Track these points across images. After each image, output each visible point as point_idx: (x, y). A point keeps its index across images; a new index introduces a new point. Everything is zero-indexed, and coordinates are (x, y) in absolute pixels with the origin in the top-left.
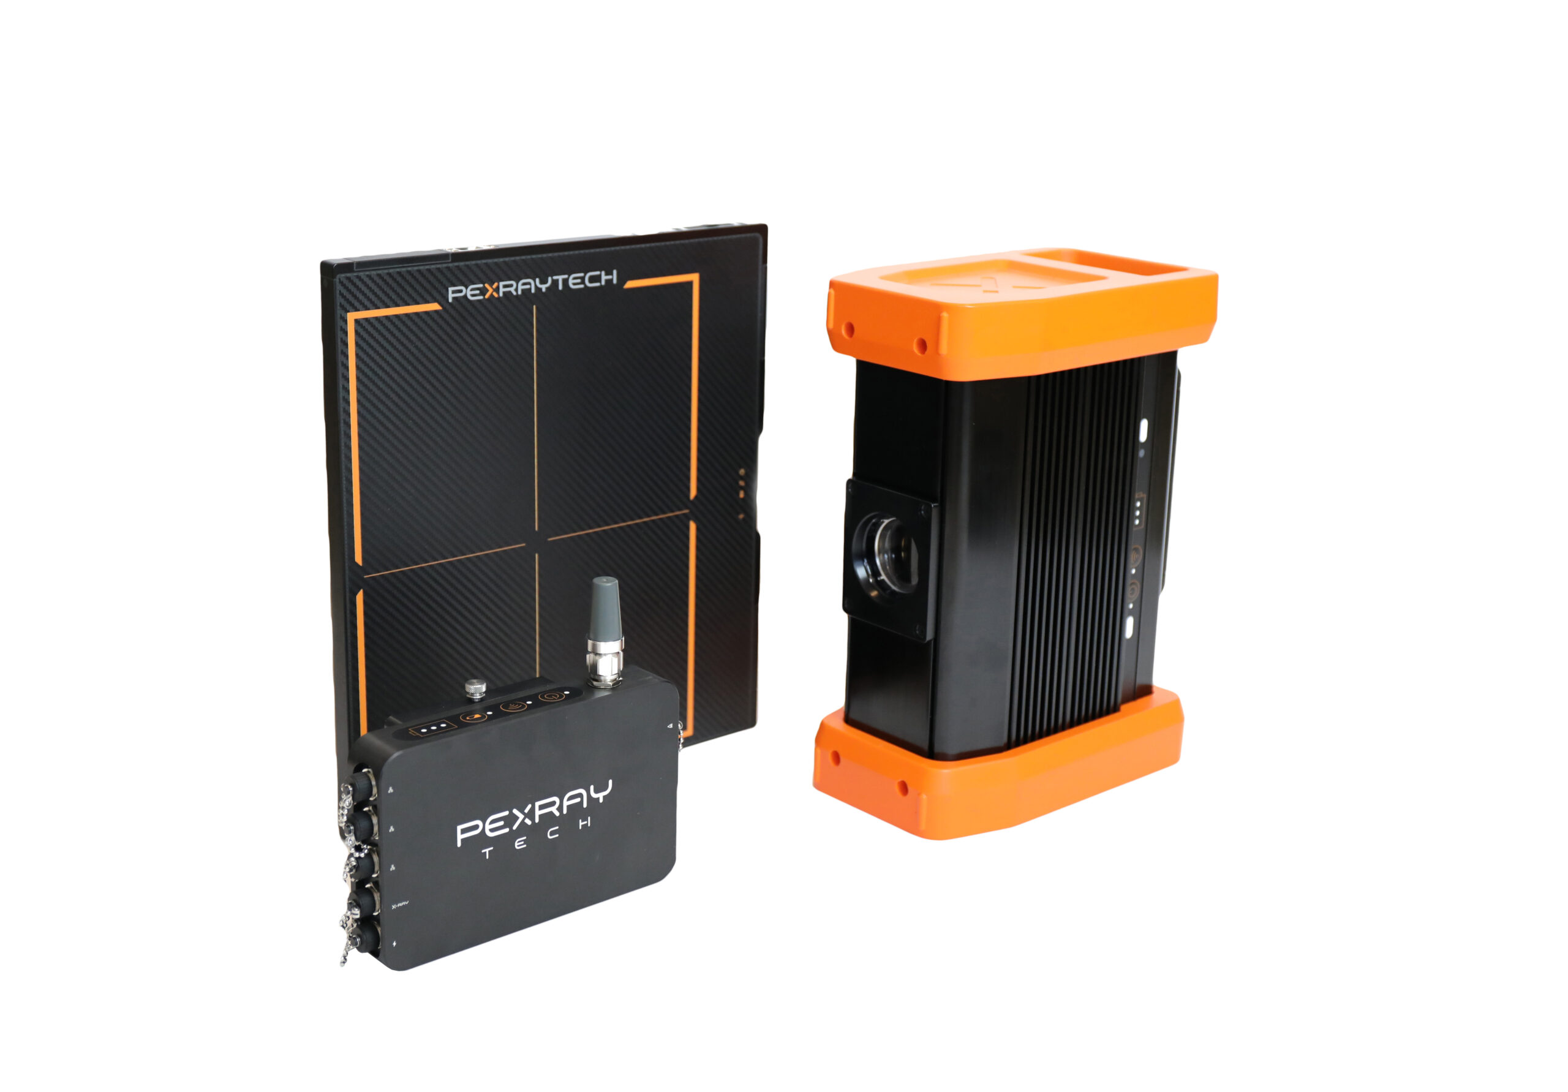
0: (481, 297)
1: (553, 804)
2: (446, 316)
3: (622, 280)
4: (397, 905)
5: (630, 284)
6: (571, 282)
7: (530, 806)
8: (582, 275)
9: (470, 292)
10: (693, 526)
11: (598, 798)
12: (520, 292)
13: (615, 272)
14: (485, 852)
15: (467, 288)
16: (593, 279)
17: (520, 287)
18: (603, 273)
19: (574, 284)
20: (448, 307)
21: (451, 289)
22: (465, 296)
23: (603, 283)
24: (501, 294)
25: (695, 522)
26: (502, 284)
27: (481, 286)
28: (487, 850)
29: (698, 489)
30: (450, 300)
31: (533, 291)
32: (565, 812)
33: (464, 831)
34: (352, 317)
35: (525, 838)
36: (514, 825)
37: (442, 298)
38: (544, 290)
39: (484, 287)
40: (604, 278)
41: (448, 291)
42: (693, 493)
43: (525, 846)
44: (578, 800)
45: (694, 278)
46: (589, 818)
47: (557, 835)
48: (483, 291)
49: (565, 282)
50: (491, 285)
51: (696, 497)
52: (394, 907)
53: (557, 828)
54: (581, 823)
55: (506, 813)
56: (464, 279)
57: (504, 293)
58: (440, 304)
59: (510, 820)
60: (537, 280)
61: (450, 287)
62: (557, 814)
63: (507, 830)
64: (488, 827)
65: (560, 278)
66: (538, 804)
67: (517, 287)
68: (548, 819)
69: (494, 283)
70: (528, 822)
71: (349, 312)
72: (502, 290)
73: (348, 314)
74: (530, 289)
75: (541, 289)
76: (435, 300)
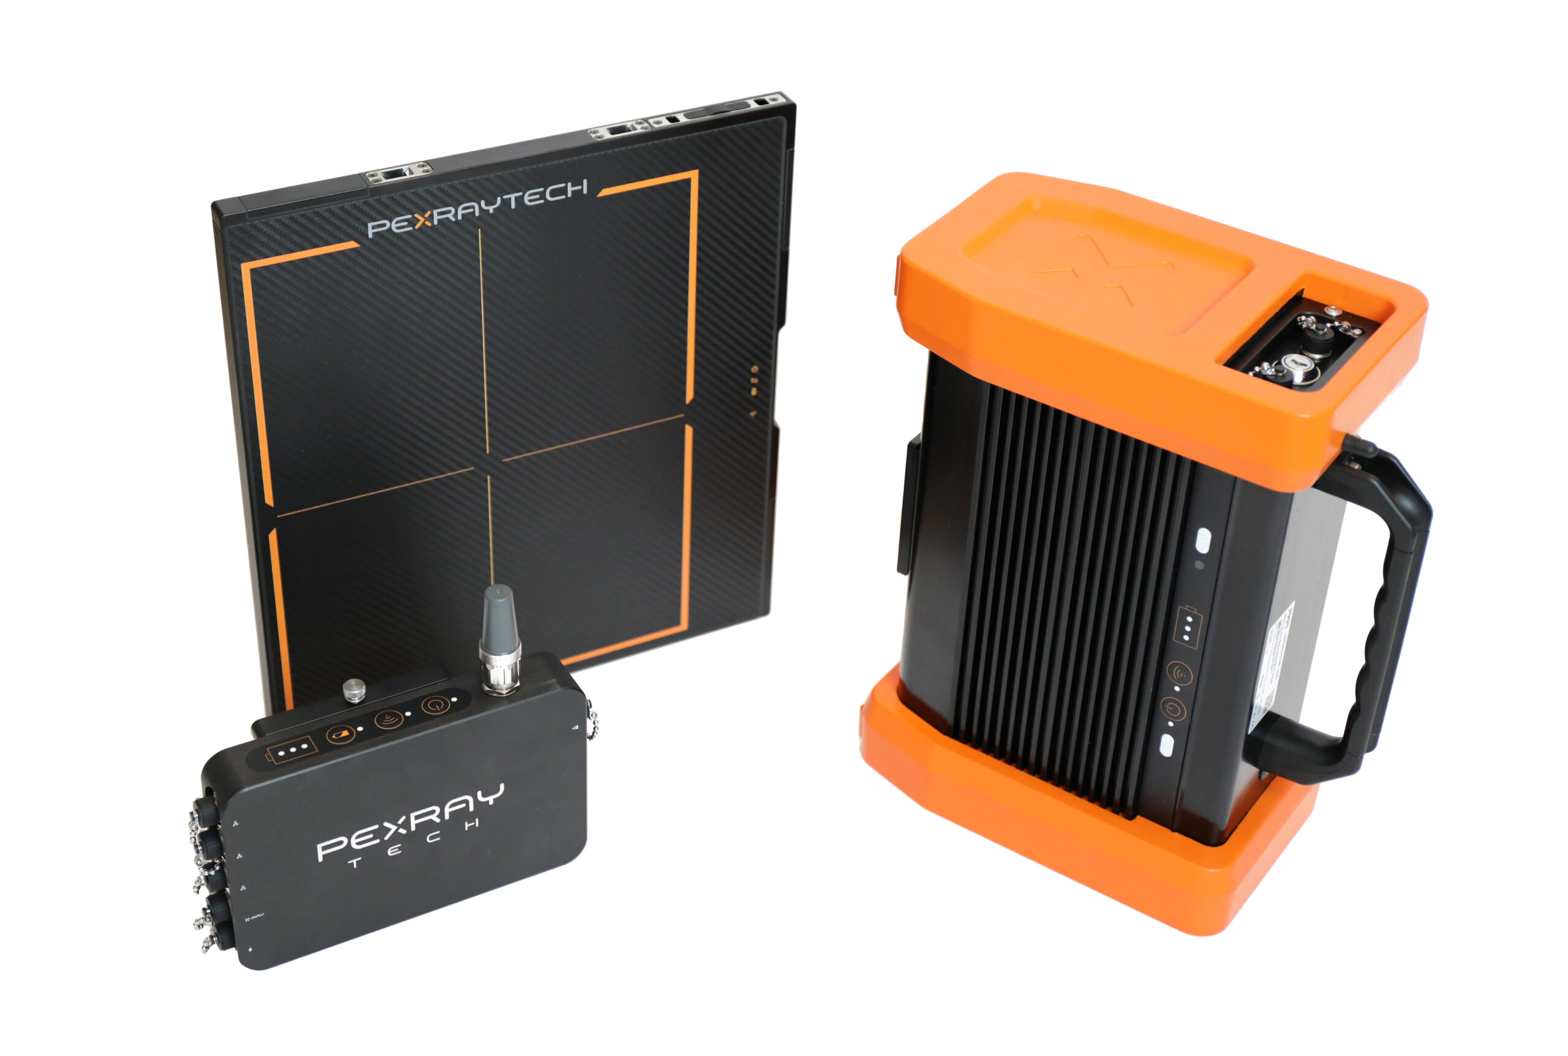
0: (410, 229)
1: (433, 812)
2: (365, 253)
3: (594, 188)
4: (251, 917)
5: (605, 192)
6: (526, 199)
7: (404, 818)
8: (542, 189)
9: (396, 225)
10: (689, 431)
11: (488, 801)
12: (460, 217)
13: (585, 182)
14: (353, 863)
15: (391, 222)
16: (554, 193)
17: (460, 212)
18: (569, 184)
19: (530, 201)
20: (367, 243)
21: (370, 225)
22: (390, 229)
23: (570, 195)
24: (436, 223)
25: (691, 425)
26: (435, 212)
27: (410, 216)
28: (354, 861)
29: (696, 392)
30: (370, 236)
31: (477, 214)
32: (447, 817)
33: (324, 848)
34: (246, 268)
35: (400, 845)
36: (386, 835)
37: (360, 235)
38: (491, 211)
39: (413, 217)
40: (570, 189)
41: (367, 227)
42: (690, 395)
43: (400, 852)
44: (463, 805)
45: (693, 175)
46: (477, 820)
47: (439, 839)
48: (412, 223)
49: (519, 200)
50: (423, 213)
51: (693, 401)
52: (247, 920)
53: (439, 832)
54: (467, 825)
55: (376, 827)
56: (386, 212)
57: (439, 220)
58: (357, 241)
59: (380, 833)
60: (483, 203)
61: (370, 222)
62: (438, 820)
63: (377, 841)
64: (354, 841)
65: (513, 196)
66: (413, 815)
67: (455, 213)
68: (430, 826)
69: (427, 211)
70: (403, 831)
71: (243, 262)
72: (436, 218)
73: (242, 264)
74: (474, 212)
75: (488, 211)
76: (351, 238)
